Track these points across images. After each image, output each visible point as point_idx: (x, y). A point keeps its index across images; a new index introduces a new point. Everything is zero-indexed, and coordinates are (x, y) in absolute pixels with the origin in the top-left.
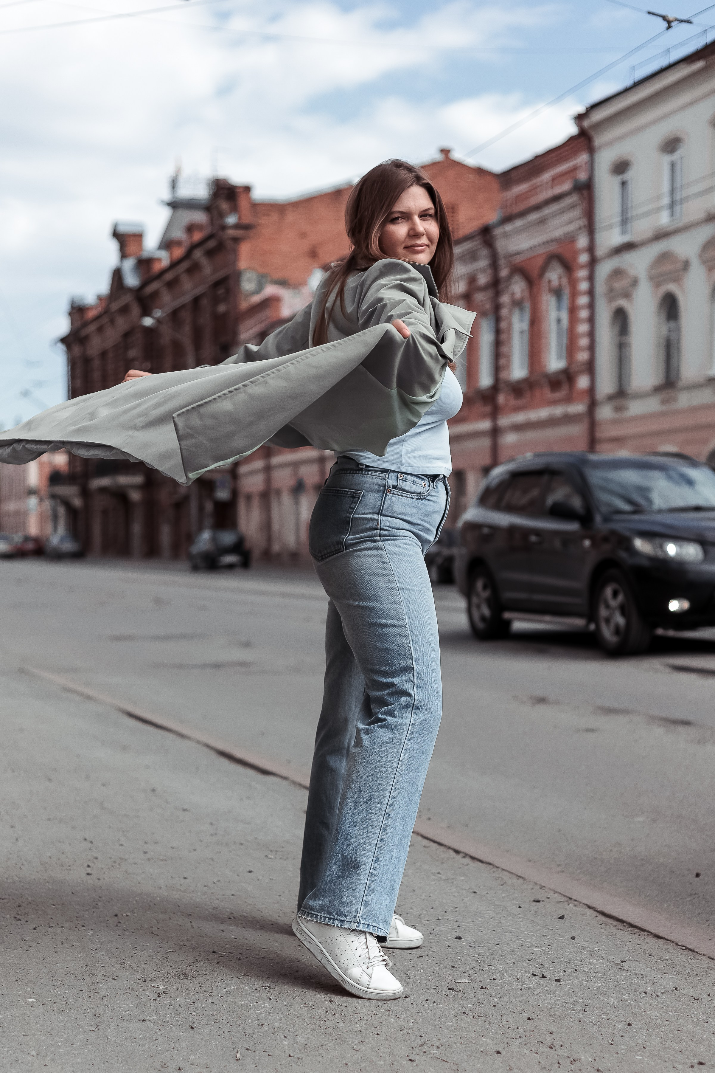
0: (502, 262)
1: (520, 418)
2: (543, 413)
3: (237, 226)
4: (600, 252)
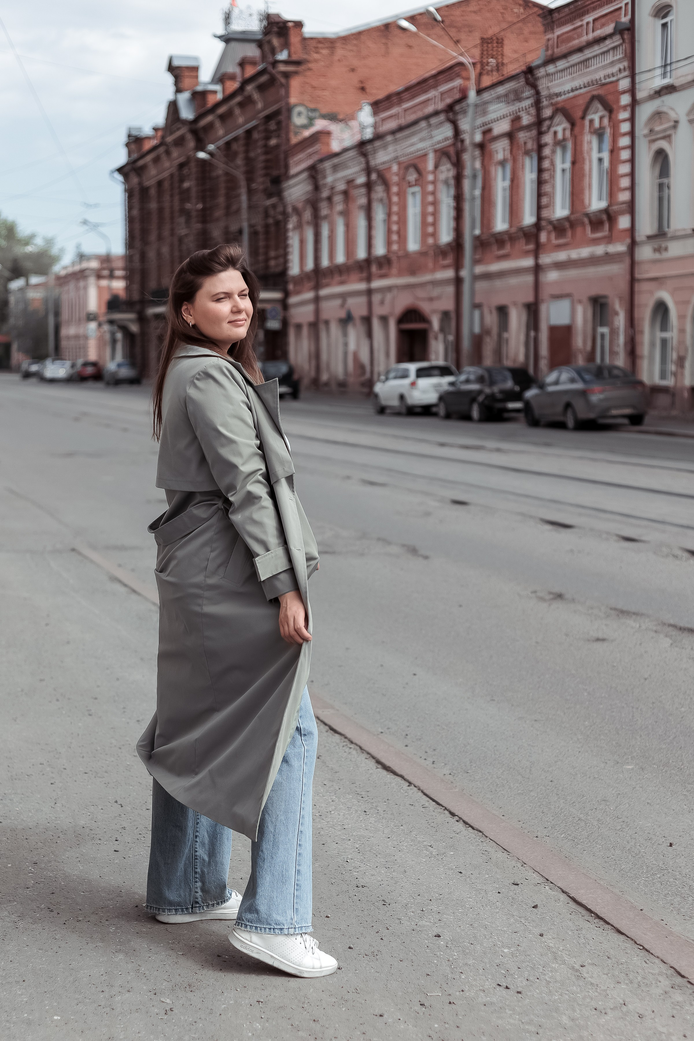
2: (585, 252)
3: (287, 62)
4: (640, 95)
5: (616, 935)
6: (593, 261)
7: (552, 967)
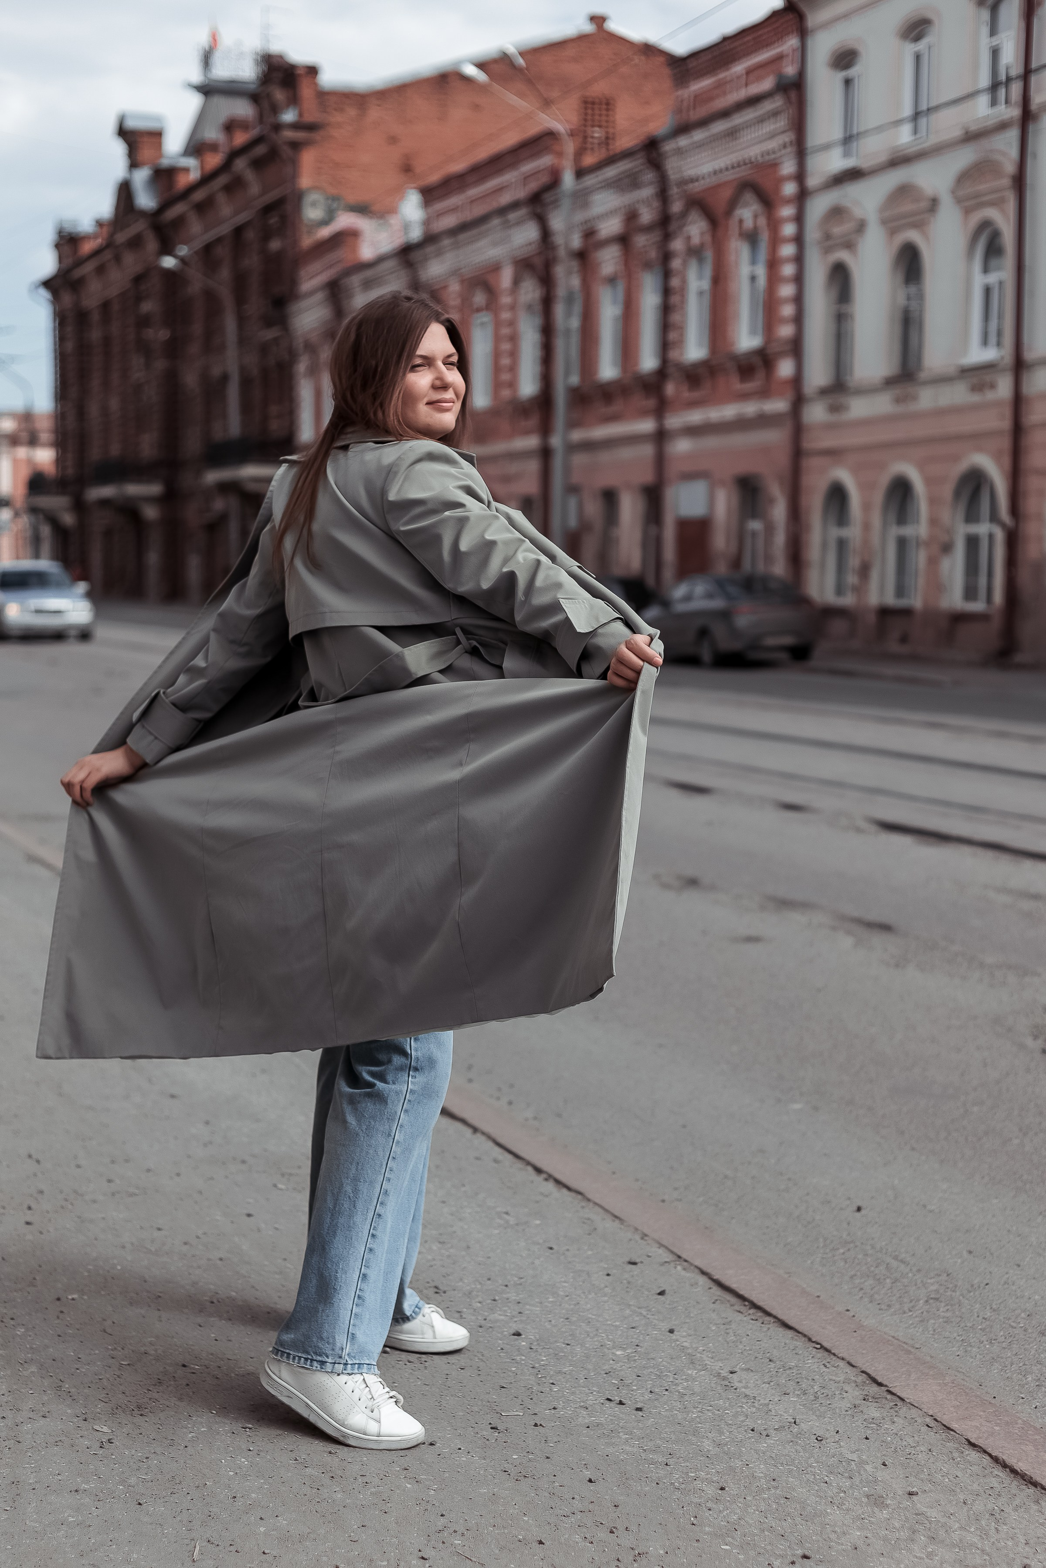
0: (674, 191)
1: (695, 417)
2: (728, 411)
3: (296, 126)
4: (812, 182)
5: (781, 1331)
6: (741, 424)
7: (688, 1375)
